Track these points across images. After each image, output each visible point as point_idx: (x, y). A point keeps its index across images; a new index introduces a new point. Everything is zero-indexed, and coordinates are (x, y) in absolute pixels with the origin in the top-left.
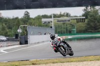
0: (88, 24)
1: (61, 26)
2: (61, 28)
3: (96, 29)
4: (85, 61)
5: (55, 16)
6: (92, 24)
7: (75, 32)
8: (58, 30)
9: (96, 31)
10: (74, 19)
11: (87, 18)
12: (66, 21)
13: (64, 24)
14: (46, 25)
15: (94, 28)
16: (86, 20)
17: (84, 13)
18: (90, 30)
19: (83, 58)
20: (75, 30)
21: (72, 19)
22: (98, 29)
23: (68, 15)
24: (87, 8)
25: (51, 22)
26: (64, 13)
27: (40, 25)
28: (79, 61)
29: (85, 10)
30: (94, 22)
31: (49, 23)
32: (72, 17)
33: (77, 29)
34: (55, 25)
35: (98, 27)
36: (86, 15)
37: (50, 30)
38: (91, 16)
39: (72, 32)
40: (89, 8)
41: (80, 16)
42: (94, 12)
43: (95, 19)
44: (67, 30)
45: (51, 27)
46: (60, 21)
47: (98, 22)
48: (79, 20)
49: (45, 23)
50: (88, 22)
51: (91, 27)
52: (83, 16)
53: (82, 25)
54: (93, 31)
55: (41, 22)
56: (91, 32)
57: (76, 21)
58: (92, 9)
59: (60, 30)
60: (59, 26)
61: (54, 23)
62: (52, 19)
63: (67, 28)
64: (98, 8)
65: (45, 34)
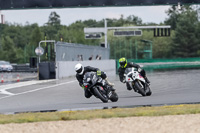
0: (177, 40)
1: (123, 43)
2: (123, 46)
3: (192, 51)
5: (111, 23)
6: (184, 40)
7: (151, 56)
8: (116, 52)
9: (193, 54)
10: (148, 30)
11: (174, 27)
12: (132, 33)
13: (128, 38)
14: (93, 41)
15: (188, 48)
16: (173, 32)
17: (168, 17)
18: (180, 53)
20: (150, 51)
21: (144, 30)
22: (196, 50)
23: (135, 21)
24: (174, 9)
25: (103, 34)
26: (129, 18)
27: (81, 41)
29: (171, 11)
30: (189, 36)
31: (98, 36)
32: (145, 25)
33: (154, 50)
34: (110, 42)
35: (194, 47)
36: (173, 21)
37: (100, 51)
38: (182, 25)
39: (144, 56)
40: (179, 7)
41: (161, 24)
42: (188, 15)
43: (191, 30)
44: (134, 52)
45: (103, 45)
46: (120, 33)
47: (197, 36)
48: (158, 32)
49: (90, 36)
50: (177, 35)
51: (183, 45)
52: (167, 23)
54: (186, 54)
55: (83, 34)
57: (152, 32)
58: (185, 10)
59: (120, 51)
60: (118, 44)
61: (109, 36)
62: (104, 30)
63: (134, 48)
64: (196, 8)
65: (90, 59)
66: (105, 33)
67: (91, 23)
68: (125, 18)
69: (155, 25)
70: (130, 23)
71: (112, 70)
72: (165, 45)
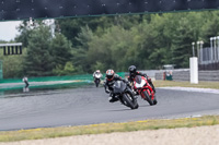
0: (30, 58)
3: (46, 70)
4: (23, 139)
6: (37, 57)
7: (2, 76)
9: (47, 73)
11: (25, 44)
15: (42, 66)
16: (25, 50)
17: (19, 34)
18: (33, 72)
19: (19, 134)
20: (1, 71)
22: (51, 69)
24: (26, 24)
28: (10, 140)
29: (22, 27)
30: (42, 54)
33: (4, 70)
35: (49, 65)
36: (24, 38)
38: (34, 42)
40: (31, 22)
41: (11, 42)
42: (41, 31)
43: (45, 47)
47: (51, 54)
48: (9, 50)
50: (29, 53)
51: (36, 64)
52: (18, 40)
53: (17, 61)
54: (39, 73)
56: (36, 75)
57: (2, 50)
58: (37, 25)
64: (49, 22)
69: (4, 42)
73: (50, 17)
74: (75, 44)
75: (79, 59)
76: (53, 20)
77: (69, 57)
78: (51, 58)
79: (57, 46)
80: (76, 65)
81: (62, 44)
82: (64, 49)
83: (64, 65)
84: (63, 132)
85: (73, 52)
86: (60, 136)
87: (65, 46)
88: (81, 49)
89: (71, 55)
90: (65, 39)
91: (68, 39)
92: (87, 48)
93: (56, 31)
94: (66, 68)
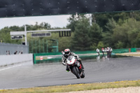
0: (76, 39)
1: (37, 41)
2: (38, 44)
3: (86, 46)
5: (29, 28)
6: (81, 39)
7: (57, 50)
8: (33, 48)
9: (87, 48)
10: (55, 32)
11: (73, 30)
12: (44, 34)
13: (41, 38)
14: (17, 41)
15: (84, 44)
16: (73, 34)
17: (69, 23)
18: (78, 48)
19: (69, 87)
20: (57, 47)
21: (52, 32)
22: (89, 46)
23: (46, 26)
24: (73, 17)
25: (24, 36)
26: (42, 24)
28: (63, 91)
29: (71, 19)
30: (84, 36)
31: (20, 37)
32: (53, 29)
33: (59, 46)
34: (29, 41)
35: (88, 43)
36: (73, 26)
37: (22, 48)
38: (79, 28)
39: (53, 50)
40: (77, 16)
41: (64, 28)
42: (83, 22)
43: (85, 32)
44: (45, 47)
45: (24, 44)
46: (36, 35)
47: (89, 36)
48: (62, 34)
49: (15, 37)
50: (75, 36)
51: (80, 42)
52: (68, 27)
54: (82, 49)
55: (9, 36)
56: (79, 50)
57: (58, 34)
58: (81, 18)
59: (36, 48)
60: (34, 43)
61: (28, 37)
62: (25, 33)
63: (45, 45)
64: (88, 16)
65: (15, 53)
66: (25, 35)
67: (15, 29)
68: (39, 24)
69: (59, 28)
70: (42, 28)
71: (30, 61)
72: (67, 42)
73: (89, 12)
74: (105, 30)
75: (107, 39)
76: (91, 15)
77: (101, 38)
78: (89, 39)
79: (93, 31)
80: (105, 43)
81: (96, 30)
82: (97, 33)
83: (97, 43)
84: (97, 87)
85: (103, 35)
86: (95, 89)
87: (99, 31)
88: (108, 33)
89: (102, 37)
90: (98, 27)
91: (100, 27)
92: (112, 32)
93: (93, 21)
94: (99, 45)
